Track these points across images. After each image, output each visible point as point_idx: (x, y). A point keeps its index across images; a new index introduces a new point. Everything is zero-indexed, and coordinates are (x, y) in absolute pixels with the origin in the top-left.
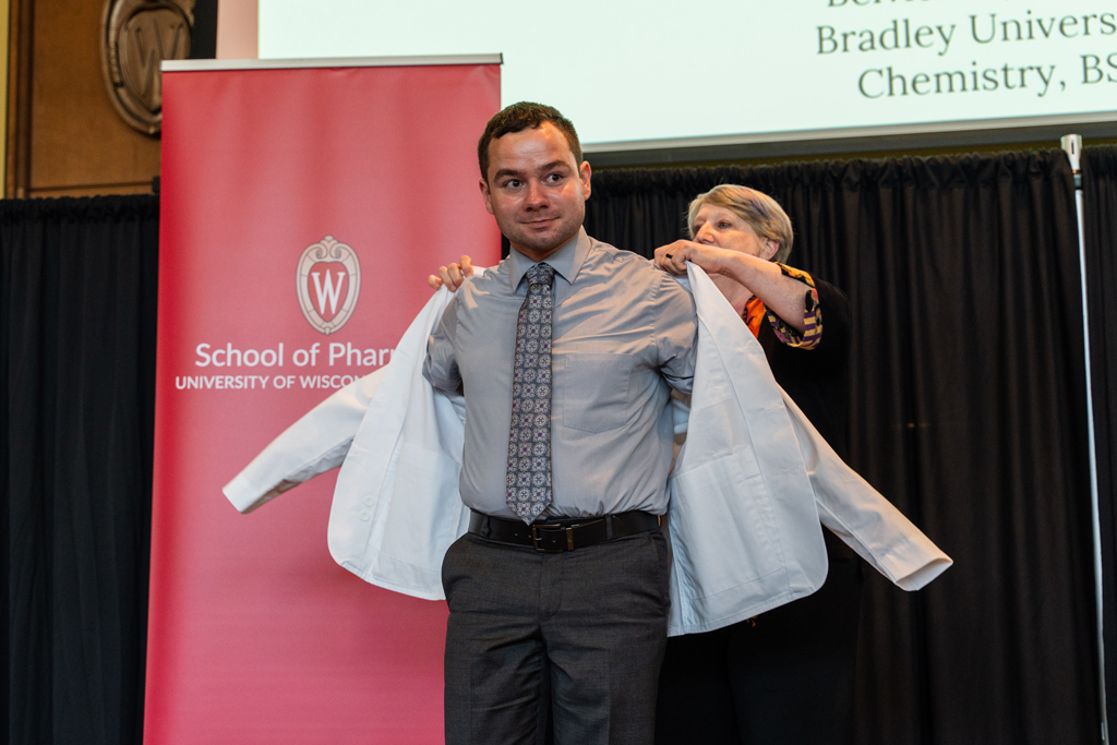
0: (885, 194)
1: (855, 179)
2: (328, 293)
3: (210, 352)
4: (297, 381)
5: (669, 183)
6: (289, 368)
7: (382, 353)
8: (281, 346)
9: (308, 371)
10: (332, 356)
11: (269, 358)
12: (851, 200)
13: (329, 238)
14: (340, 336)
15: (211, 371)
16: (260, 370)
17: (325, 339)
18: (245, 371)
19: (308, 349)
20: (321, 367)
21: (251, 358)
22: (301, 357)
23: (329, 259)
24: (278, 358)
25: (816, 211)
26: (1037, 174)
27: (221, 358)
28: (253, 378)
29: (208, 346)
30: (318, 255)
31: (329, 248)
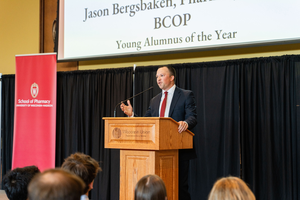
0: (110, 74)
1: (105, 72)
2: (34, 92)
3: (20, 101)
4: (30, 106)
5: (82, 72)
6: (30, 103)
7: (41, 101)
8: (29, 100)
9: (32, 104)
10: (35, 102)
11: (27, 102)
12: (105, 75)
13: (35, 83)
14: (36, 98)
15: (20, 104)
16: (26, 104)
17: (34, 99)
18: (24, 104)
19: (32, 100)
20: (33, 104)
21: (25, 102)
22: (31, 102)
23: (35, 86)
24: (28, 102)
25: (101, 77)
26: (129, 71)
27: (21, 102)
28: (25, 105)
29: (19, 100)
30: (33, 86)
31: (35, 85)
